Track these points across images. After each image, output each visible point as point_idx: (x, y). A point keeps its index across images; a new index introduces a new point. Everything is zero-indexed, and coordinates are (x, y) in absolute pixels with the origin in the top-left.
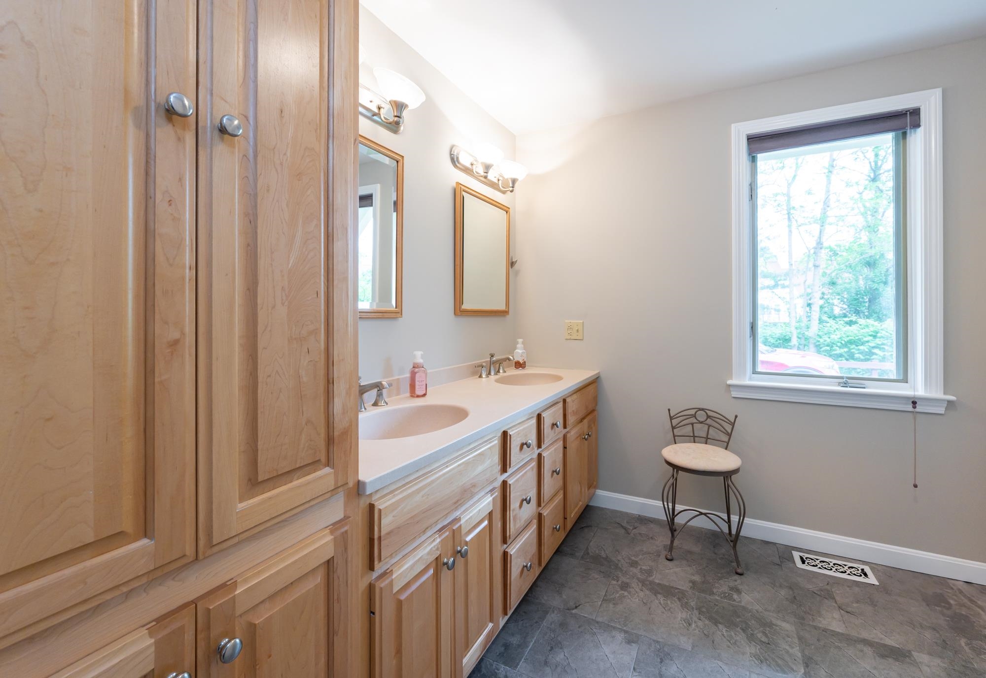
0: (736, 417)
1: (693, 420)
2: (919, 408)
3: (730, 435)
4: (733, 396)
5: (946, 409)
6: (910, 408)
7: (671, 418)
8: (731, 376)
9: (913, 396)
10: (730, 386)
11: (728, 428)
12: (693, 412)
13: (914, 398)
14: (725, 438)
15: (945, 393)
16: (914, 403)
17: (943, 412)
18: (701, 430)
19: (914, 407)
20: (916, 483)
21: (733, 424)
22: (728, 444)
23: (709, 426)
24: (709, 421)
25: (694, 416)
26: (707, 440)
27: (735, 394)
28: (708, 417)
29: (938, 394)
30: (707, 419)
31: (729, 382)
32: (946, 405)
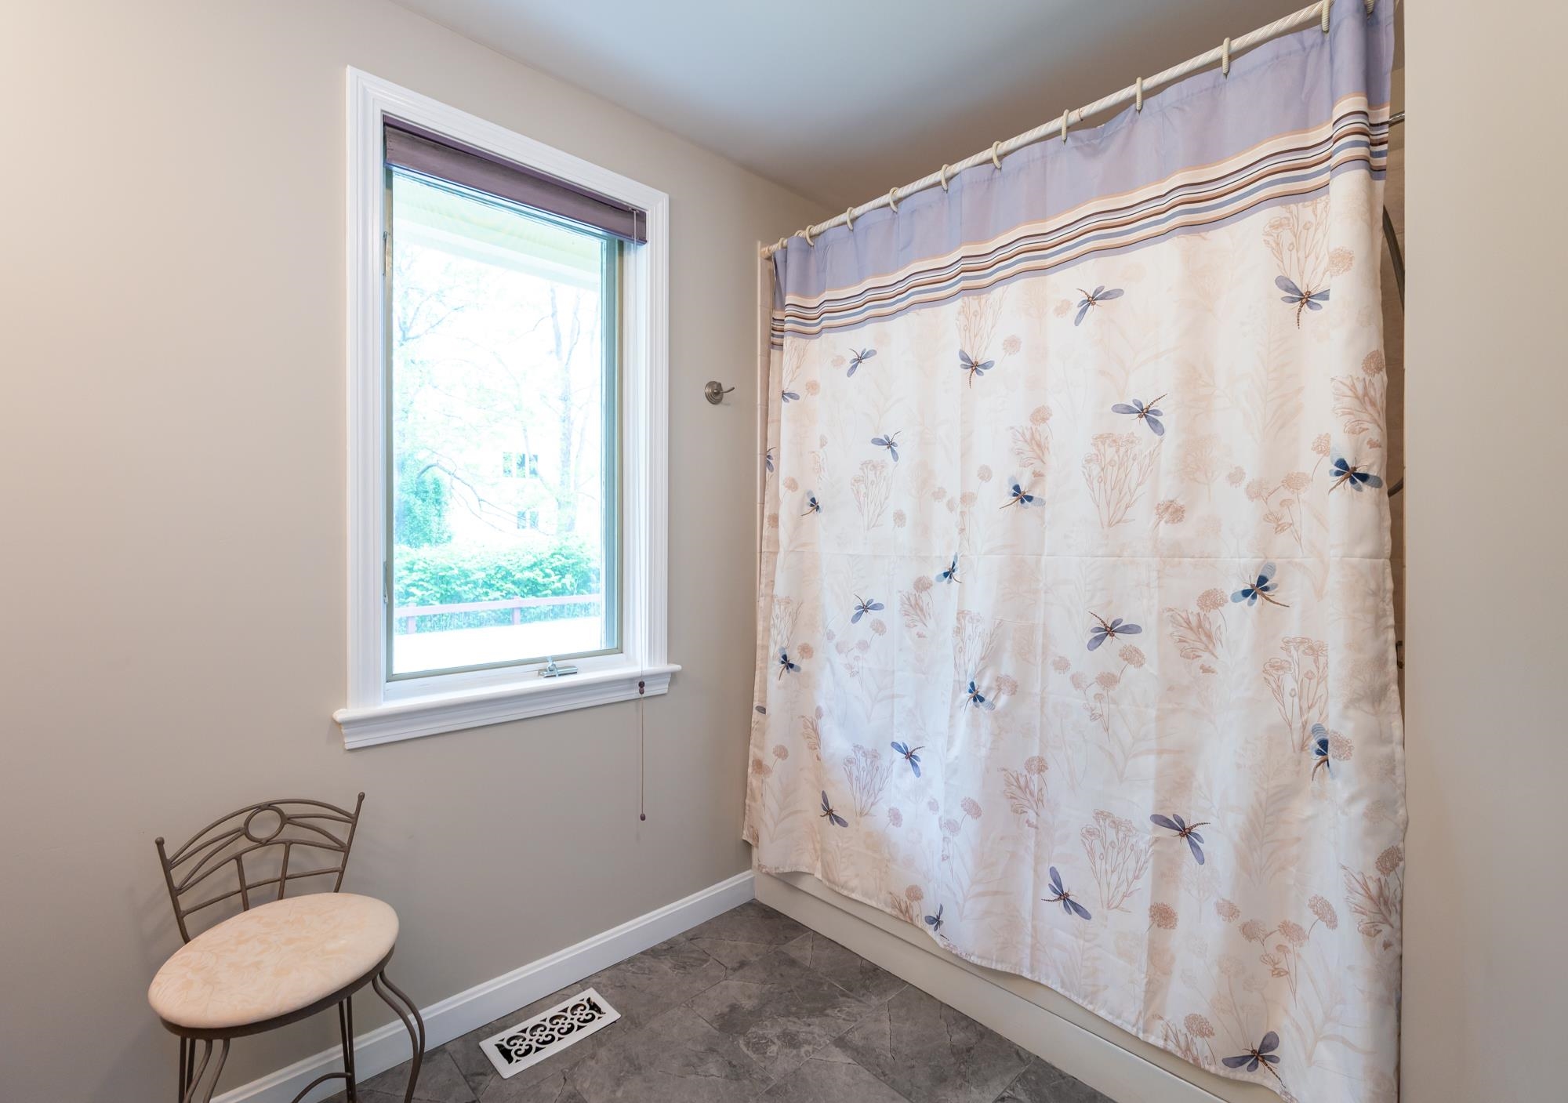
0: (361, 797)
1: (243, 843)
2: (648, 691)
3: (345, 849)
4: (348, 747)
5: (669, 685)
6: (635, 693)
7: (167, 865)
8: (342, 701)
9: (640, 675)
10: (339, 724)
11: (340, 831)
12: (239, 821)
13: (642, 676)
14: (331, 860)
15: (669, 662)
16: (642, 685)
17: (666, 691)
18: (263, 866)
19: (642, 692)
20: (644, 813)
21: (353, 819)
22: (342, 873)
23: (288, 844)
24: (289, 832)
25: (244, 831)
26: (281, 887)
27: (352, 742)
28: (286, 820)
29: (663, 666)
30: (281, 827)
31: (341, 715)
32: (669, 679)
